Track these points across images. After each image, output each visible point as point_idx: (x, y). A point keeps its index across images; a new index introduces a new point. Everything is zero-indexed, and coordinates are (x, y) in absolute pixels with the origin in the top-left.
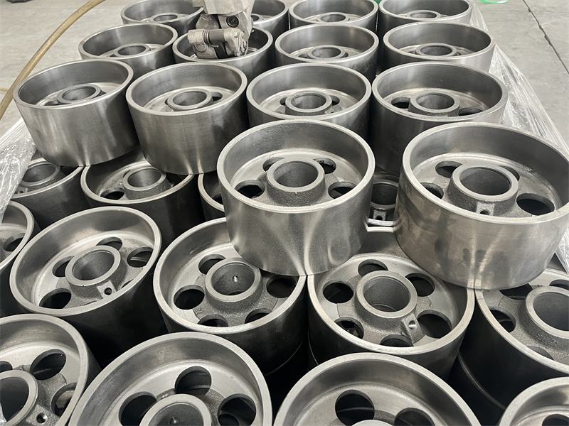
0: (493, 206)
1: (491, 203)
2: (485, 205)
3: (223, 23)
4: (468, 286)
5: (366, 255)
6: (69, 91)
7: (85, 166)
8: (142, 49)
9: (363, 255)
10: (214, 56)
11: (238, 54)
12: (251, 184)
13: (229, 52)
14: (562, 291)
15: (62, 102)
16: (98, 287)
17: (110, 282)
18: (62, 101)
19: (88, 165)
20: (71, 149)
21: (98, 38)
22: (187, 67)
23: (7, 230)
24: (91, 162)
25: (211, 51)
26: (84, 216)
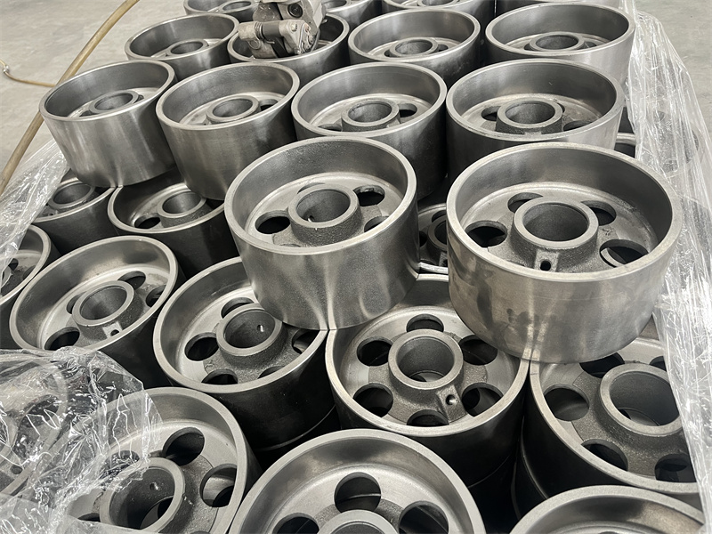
0: (557, 255)
1: (554, 251)
2: (546, 253)
3: (285, 13)
4: (524, 357)
5: (420, 308)
6: (105, 99)
7: (117, 187)
8: (199, 45)
9: (416, 308)
10: (271, 54)
11: (299, 52)
12: (279, 215)
13: (289, 50)
14: (657, 371)
15: (93, 112)
16: (104, 329)
17: (117, 323)
18: (95, 111)
19: (121, 186)
20: (103, 168)
21: (149, 35)
22: (237, 68)
23: (31, 258)
24: (124, 182)
25: (267, 48)
26: (103, 246)
